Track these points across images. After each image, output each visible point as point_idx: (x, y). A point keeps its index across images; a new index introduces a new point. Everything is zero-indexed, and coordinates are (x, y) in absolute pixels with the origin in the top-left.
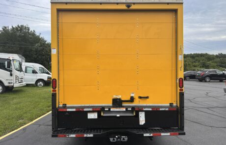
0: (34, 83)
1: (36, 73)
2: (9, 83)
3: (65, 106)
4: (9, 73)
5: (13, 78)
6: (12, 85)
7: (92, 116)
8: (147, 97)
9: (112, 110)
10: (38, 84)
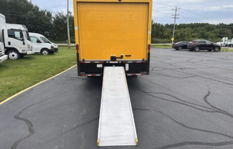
0: (39, 51)
1: (41, 42)
2: (23, 51)
3: (84, 60)
4: (22, 42)
5: (26, 46)
6: (25, 52)
7: (100, 66)
8: (130, 56)
9: (110, 62)
10: (43, 52)
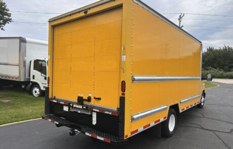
7: (66, 109)
8: (100, 98)
